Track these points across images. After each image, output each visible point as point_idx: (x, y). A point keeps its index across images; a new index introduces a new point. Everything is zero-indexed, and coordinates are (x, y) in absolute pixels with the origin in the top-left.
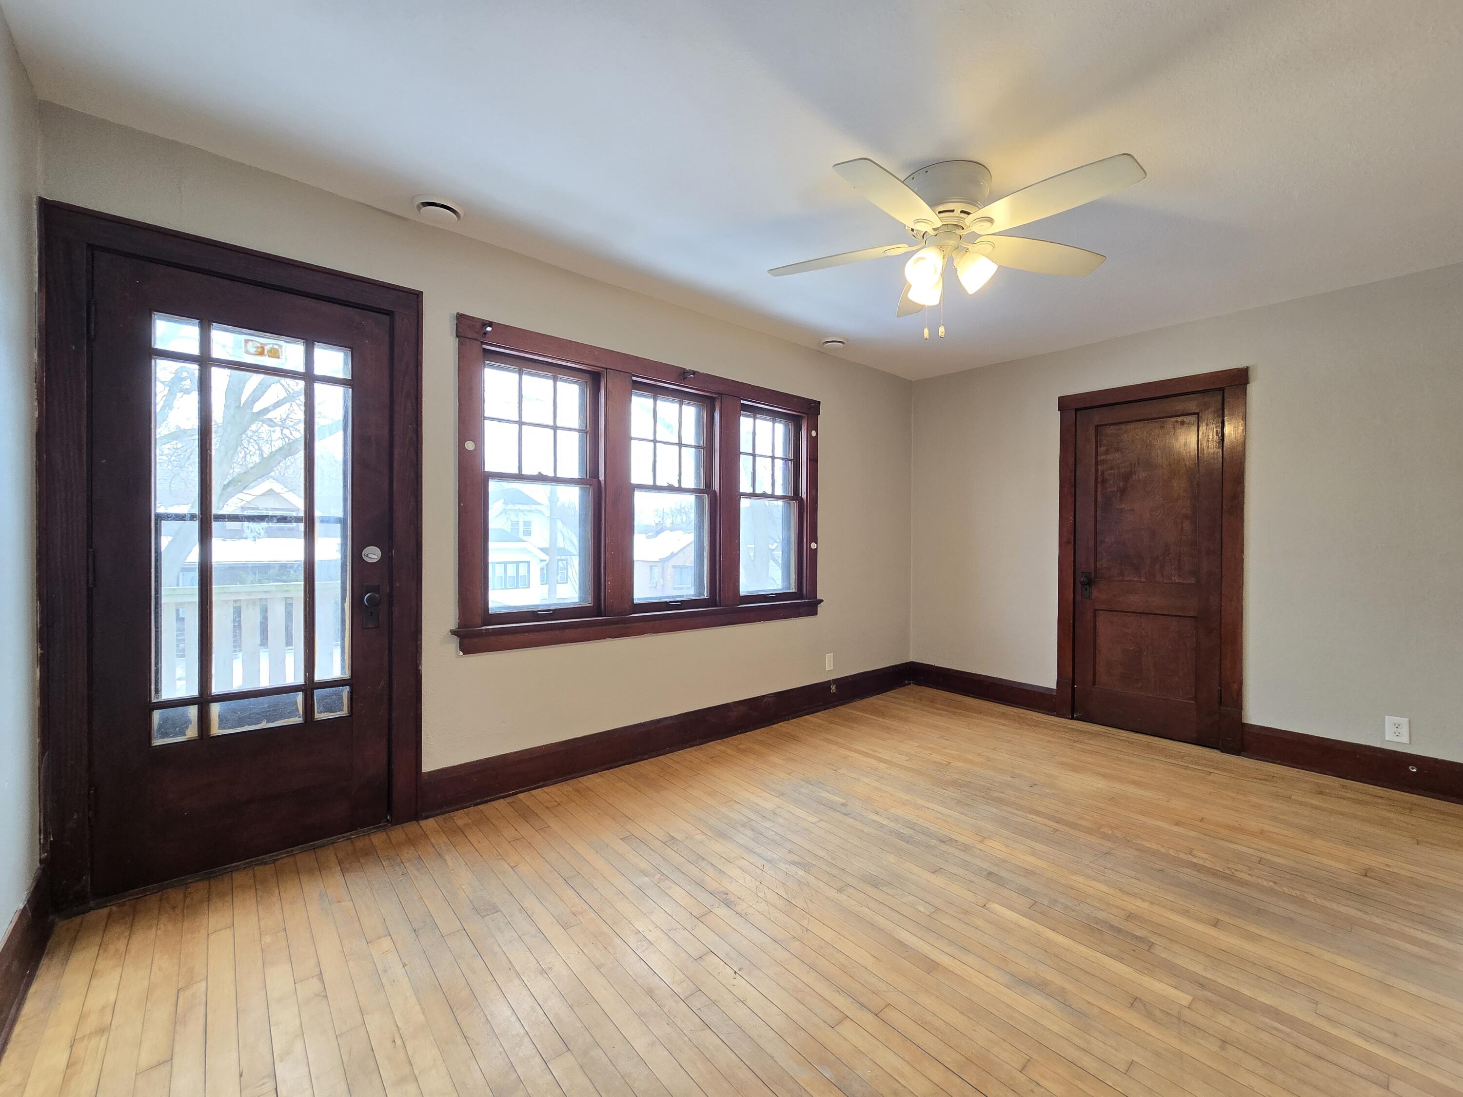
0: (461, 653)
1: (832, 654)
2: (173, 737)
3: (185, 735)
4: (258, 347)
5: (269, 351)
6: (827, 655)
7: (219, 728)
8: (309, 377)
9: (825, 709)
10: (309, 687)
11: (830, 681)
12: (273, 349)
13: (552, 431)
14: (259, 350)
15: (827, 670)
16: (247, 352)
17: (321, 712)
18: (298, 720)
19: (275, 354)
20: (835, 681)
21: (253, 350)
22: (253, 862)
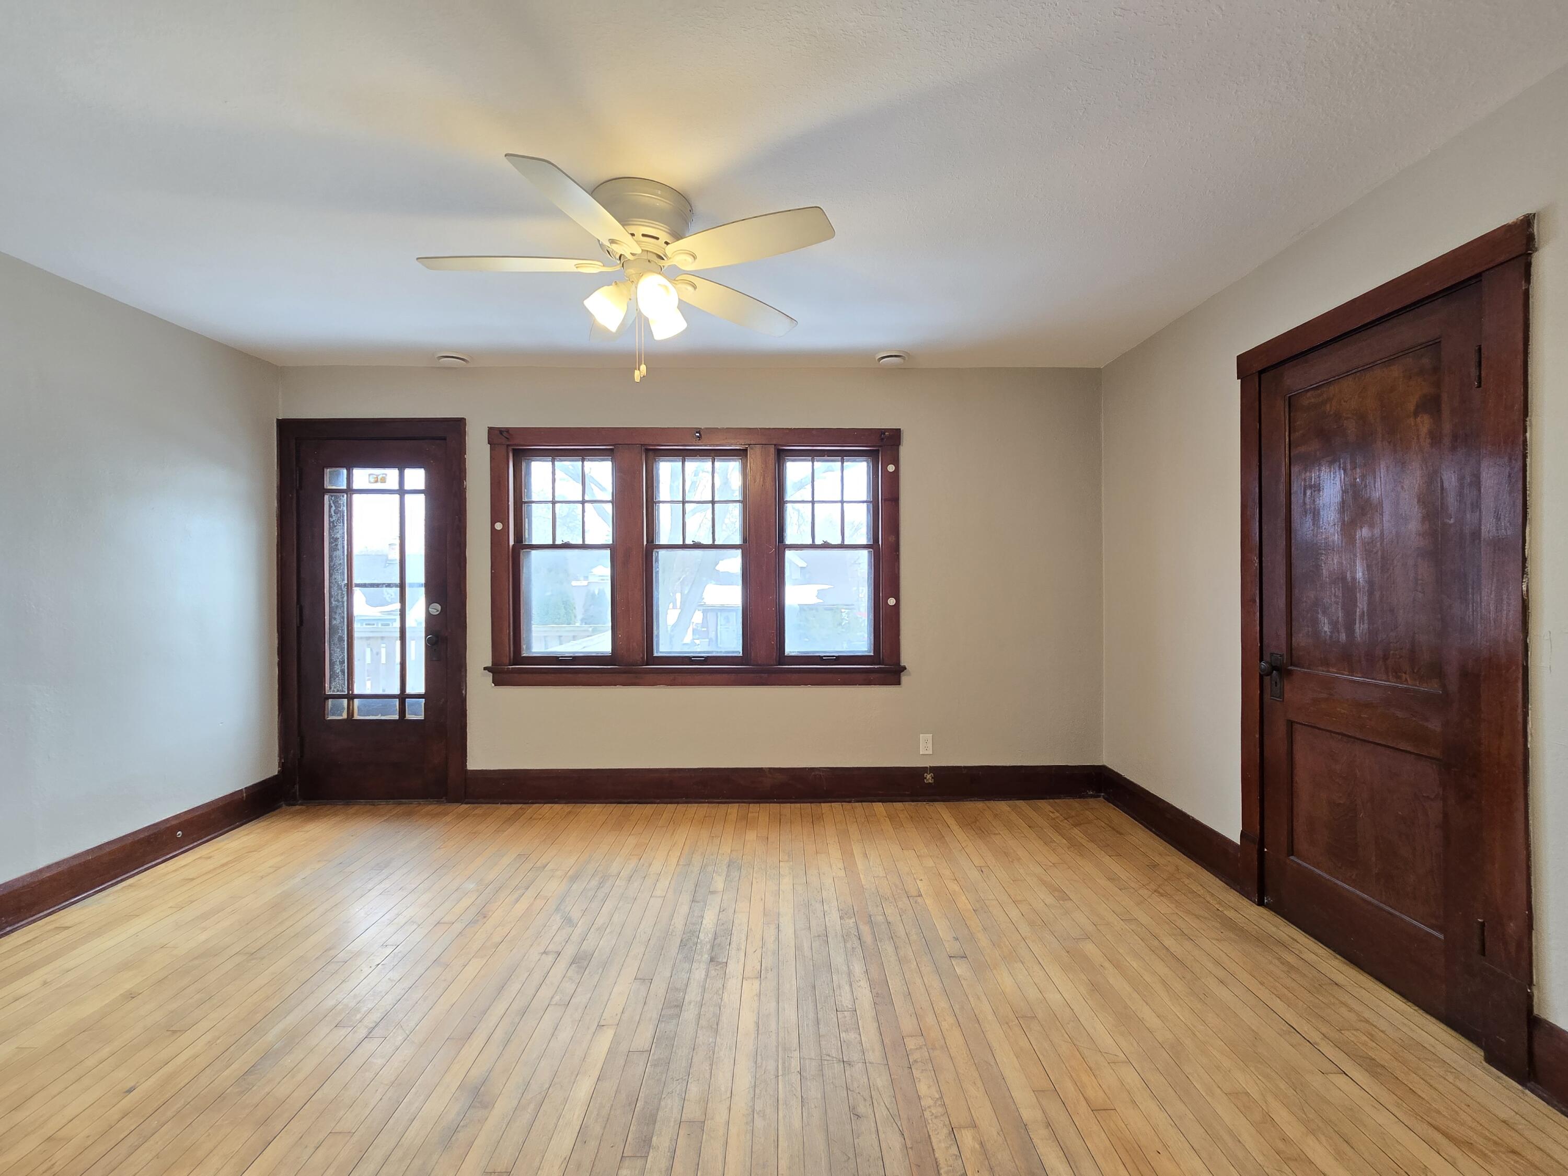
0: (493, 685)
1: (931, 735)
2: (337, 716)
3: (342, 716)
4: (375, 478)
5: (381, 479)
6: (921, 735)
7: (358, 715)
8: (402, 492)
9: (913, 801)
10: (403, 697)
11: (927, 768)
12: (383, 477)
13: (581, 505)
14: (376, 479)
15: (921, 753)
16: (370, 482)
17: (410, 714)
18: (396, 717)
19: (383, 480)
20: (934, 769)
21: (372, 480)
22: (369, 802)
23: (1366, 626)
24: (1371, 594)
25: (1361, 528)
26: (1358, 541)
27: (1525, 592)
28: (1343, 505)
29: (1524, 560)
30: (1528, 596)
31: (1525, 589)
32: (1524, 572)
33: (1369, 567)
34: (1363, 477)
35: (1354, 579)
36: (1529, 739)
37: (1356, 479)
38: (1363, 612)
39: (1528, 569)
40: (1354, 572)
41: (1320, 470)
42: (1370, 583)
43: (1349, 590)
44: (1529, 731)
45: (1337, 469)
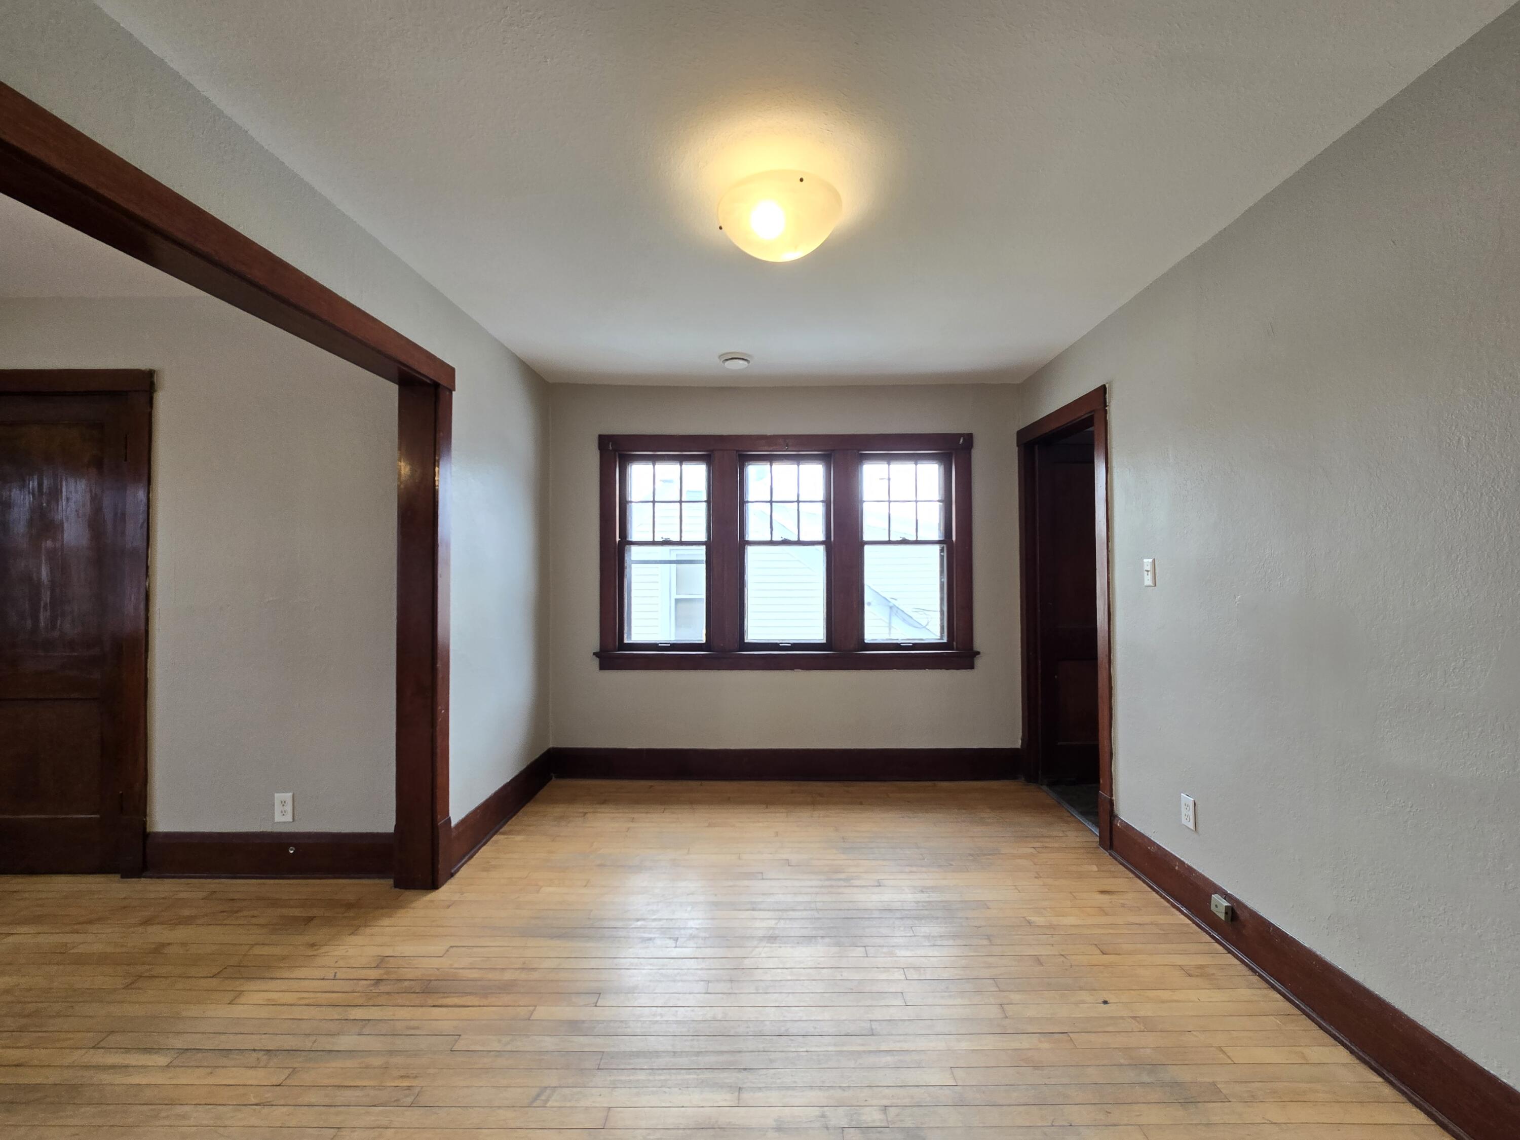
23: (48, 613)
24: (53, 590)
25: (46, 540)
26: (43, 550)
27: (147, 587)
28: (31, 522)
29: (147, 568)
30: (149, 589)
31: (147, 585)
32: (147, 575)
33: (52, 570)
34: (48, 503)
35: (39, 579)
36: (148, 672)
37: (43, 504)
38: (47, 604)
39: (150, 573)
40: (39, 572)
41: (10, 491)
42: (52, 581)
43: (35, 587)
44: (148, 667)
45: (27, 493)
